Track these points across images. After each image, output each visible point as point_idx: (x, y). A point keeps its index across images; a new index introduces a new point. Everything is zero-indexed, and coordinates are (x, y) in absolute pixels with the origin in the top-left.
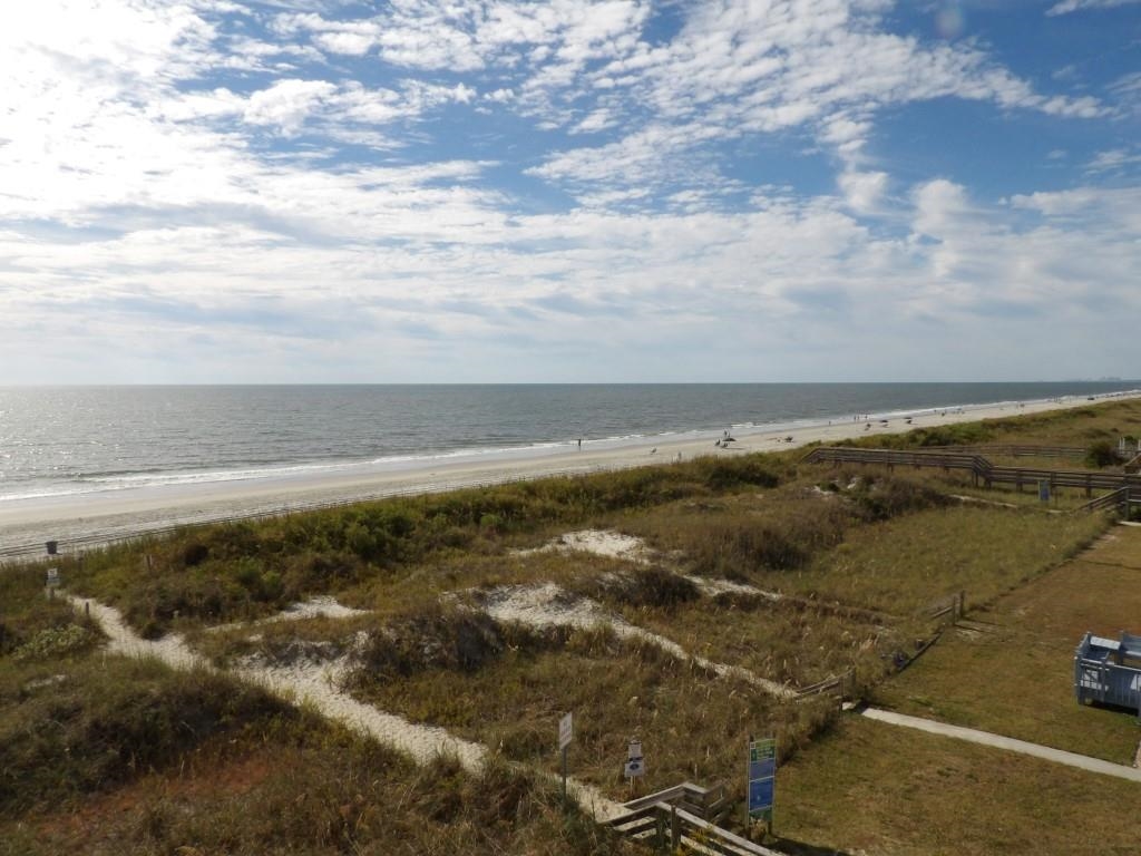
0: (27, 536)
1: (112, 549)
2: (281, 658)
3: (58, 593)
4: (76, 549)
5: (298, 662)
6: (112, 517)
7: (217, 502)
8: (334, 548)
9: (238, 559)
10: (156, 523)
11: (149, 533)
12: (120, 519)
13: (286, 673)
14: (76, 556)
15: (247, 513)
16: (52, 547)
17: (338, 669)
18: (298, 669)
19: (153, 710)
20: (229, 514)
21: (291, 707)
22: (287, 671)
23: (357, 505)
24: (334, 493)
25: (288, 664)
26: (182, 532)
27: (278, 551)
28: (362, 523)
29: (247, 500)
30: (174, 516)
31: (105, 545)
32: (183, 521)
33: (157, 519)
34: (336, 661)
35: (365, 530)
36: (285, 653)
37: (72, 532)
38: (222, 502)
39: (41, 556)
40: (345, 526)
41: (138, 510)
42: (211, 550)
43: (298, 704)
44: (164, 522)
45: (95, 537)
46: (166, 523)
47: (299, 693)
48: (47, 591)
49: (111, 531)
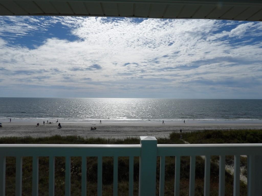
0: (177, 128)
1: (192, 133)
2: (228, 163)
3: (182, 140)
4: (185, 132)
5: (232, 165)
6: (192, 126)
7: (214, 126)
8: (243, 140)
9: (218, 138)
10: (200, 129)
11: (199, 131)
12: (194, 127)
13: (228, 167)
14: (185, 133)
15: (221, 129)
16: (181, 131)
17: (242, 169)
18: (232, 166)
19: (199, 166)
20: (216, 129)
21: (230, 174)
22: (229, 166)
23: (250, 130)
24: (244, 127)
25: (229, 165)
26: (206, 131)
27: (228, 138)
28: (251, 135)
29: (221, 126)
30: (204, 128)
31: (190, 132)
32: (207, 129)
33: (201, 128)
34: (242, 167)
35: (252, 137)
36: (229, 162)
37: (185, 129)
38: (215, 126)
39: (179, 132)
40: (246, 135)
41: (197, 125)
42: (212, 136)
43: (231, 174)
44: (202, 129)
45: (188, 130)
46: (203, 129)
47: (232, 172)
48: (180, 139)
49: (191, 129)
